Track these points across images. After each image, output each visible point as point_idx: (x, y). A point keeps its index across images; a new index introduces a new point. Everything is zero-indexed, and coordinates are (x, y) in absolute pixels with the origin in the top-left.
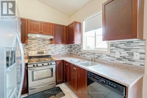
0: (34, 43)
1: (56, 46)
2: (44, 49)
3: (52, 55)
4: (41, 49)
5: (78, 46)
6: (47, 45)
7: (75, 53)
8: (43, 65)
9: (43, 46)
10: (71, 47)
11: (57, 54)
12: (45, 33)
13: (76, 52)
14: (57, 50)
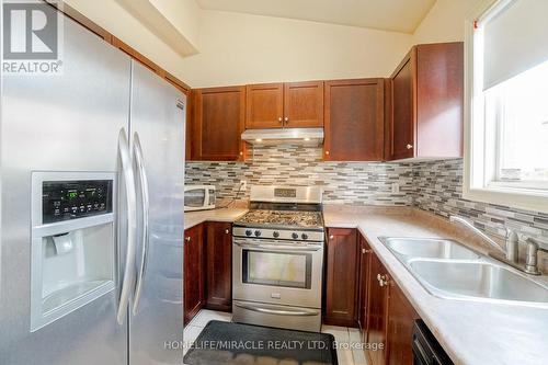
0: (270, 160)
1: (345, 170)
2: (298, 181)
3: (324, 202)
4: (290, 181)
5: (448, 167)
6: (312, 164)
7: (434, 206)
8: (276, 235)
9: (298, 169)
10: (417, 174)
11: (348, 201)
12: (296, 122)
13: (437, 198)
14: (350, 184)
